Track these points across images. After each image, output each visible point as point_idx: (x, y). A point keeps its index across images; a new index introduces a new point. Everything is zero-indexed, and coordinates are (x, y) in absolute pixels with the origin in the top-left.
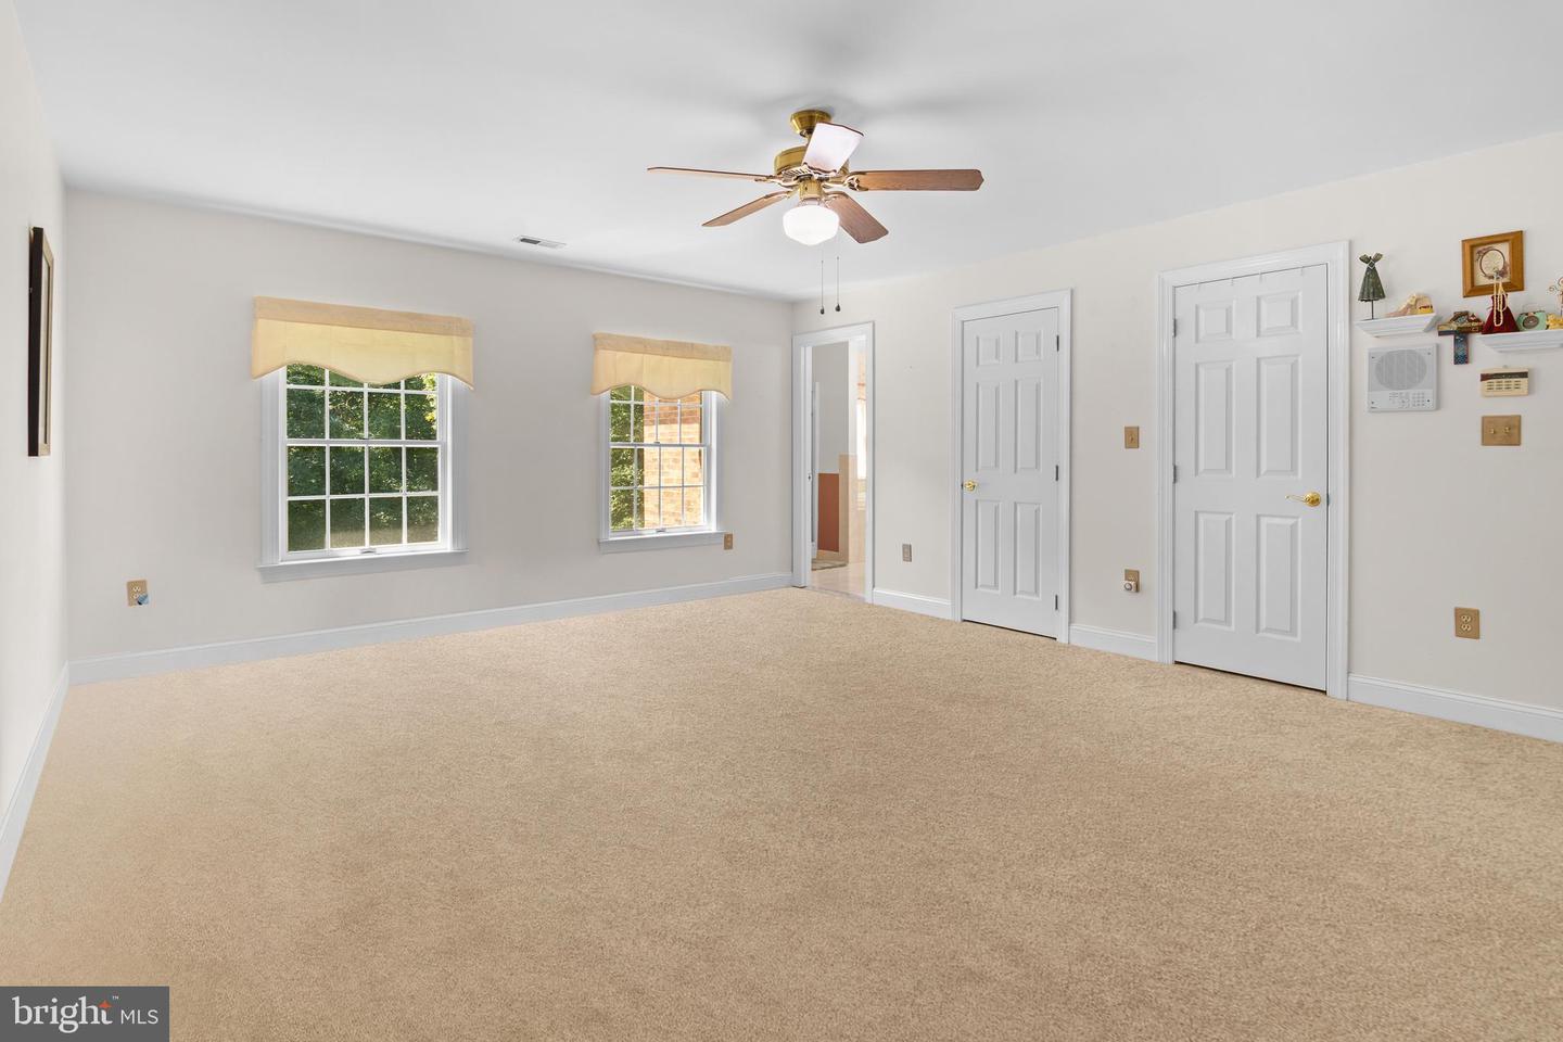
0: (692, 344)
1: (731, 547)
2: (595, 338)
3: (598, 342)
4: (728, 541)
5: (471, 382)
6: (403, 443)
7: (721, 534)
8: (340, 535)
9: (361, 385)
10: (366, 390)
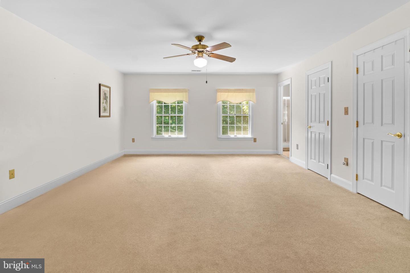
0: (242, 89)
1: (256, 142)
2: (217, 90)
3: (217, 91)
4: (255, 140)
5: (188, 102)
6: (177, 115)
7: (253, 138)
8: (165, 133)
9: (169, 104)
10: (170, 105)
